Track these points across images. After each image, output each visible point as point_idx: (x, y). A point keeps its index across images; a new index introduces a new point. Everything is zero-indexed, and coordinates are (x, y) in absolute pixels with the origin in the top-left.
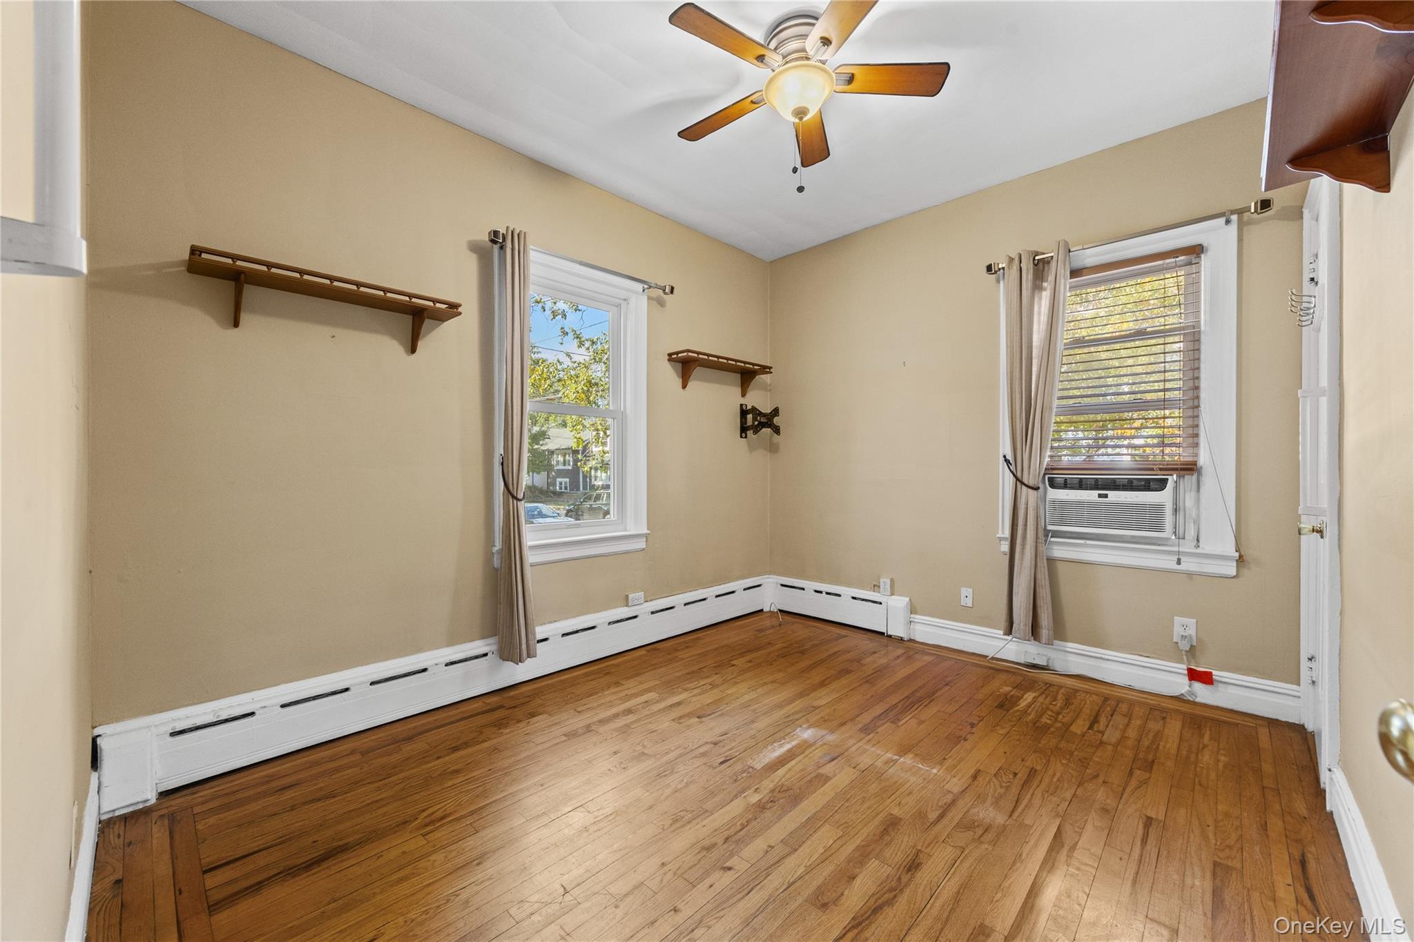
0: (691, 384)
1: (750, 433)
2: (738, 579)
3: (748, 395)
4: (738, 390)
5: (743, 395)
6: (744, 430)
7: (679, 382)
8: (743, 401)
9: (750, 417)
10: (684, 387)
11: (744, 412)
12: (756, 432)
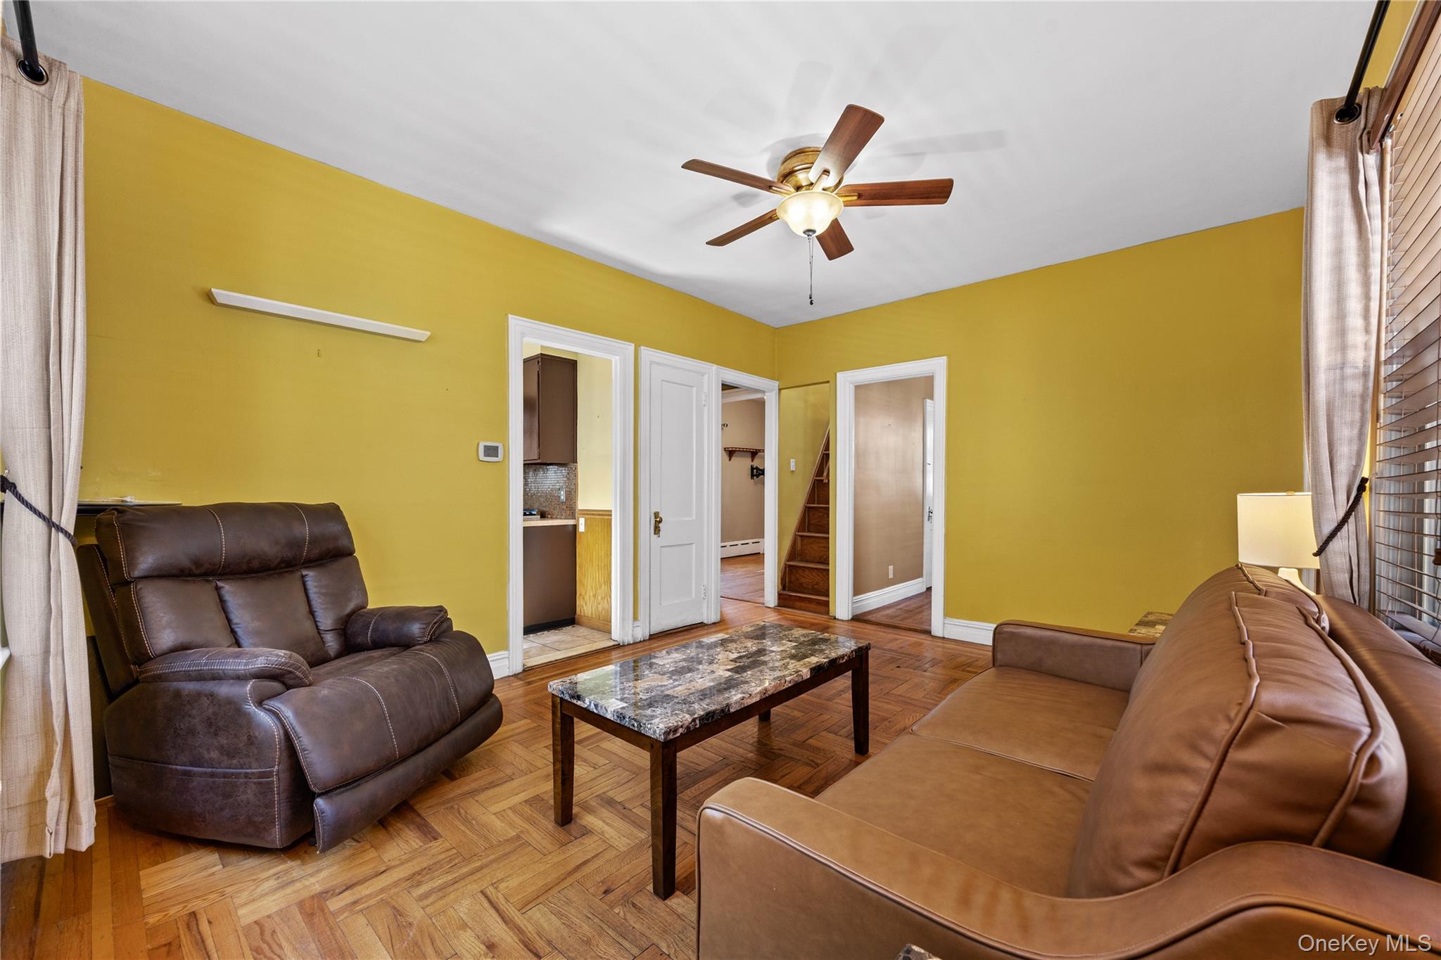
0: (733, 458)
1: (755, 477)
2: (749, 539)
3: (754, 461)
4: (750, 459)
5: (752, 461)
6: (752, 476)
7: (728, 458)
8: (752, 464)
9: (755, 471)
10: (730, 460)
11: (752, 469)
12: (757, 477)
